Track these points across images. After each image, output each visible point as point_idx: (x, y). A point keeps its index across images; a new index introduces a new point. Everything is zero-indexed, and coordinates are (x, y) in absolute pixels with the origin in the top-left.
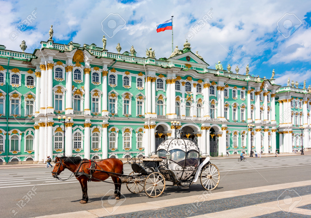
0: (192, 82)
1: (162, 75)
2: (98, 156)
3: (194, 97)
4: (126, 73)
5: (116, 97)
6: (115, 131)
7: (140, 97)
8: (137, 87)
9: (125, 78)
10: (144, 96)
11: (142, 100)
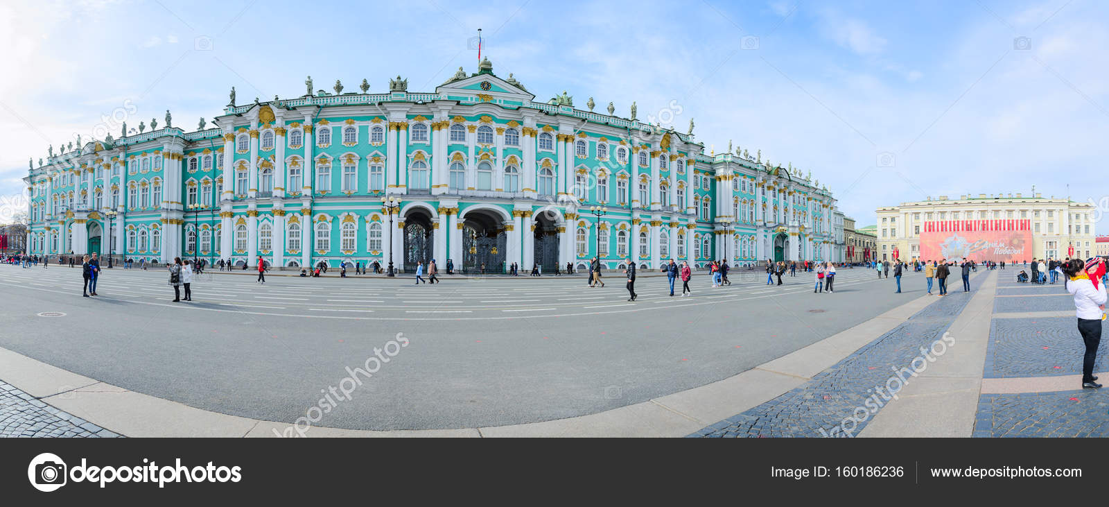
0: (494, 125)
1: (422, 116)
2: (296, 261)
3: (500, 153)
4: (348, 123)
5: (329, 163)
6: (326, 220)
7: (376, 158)
8: (370, 142)
9: (347, 130)
10: (383, 157)
11: (380, 163)
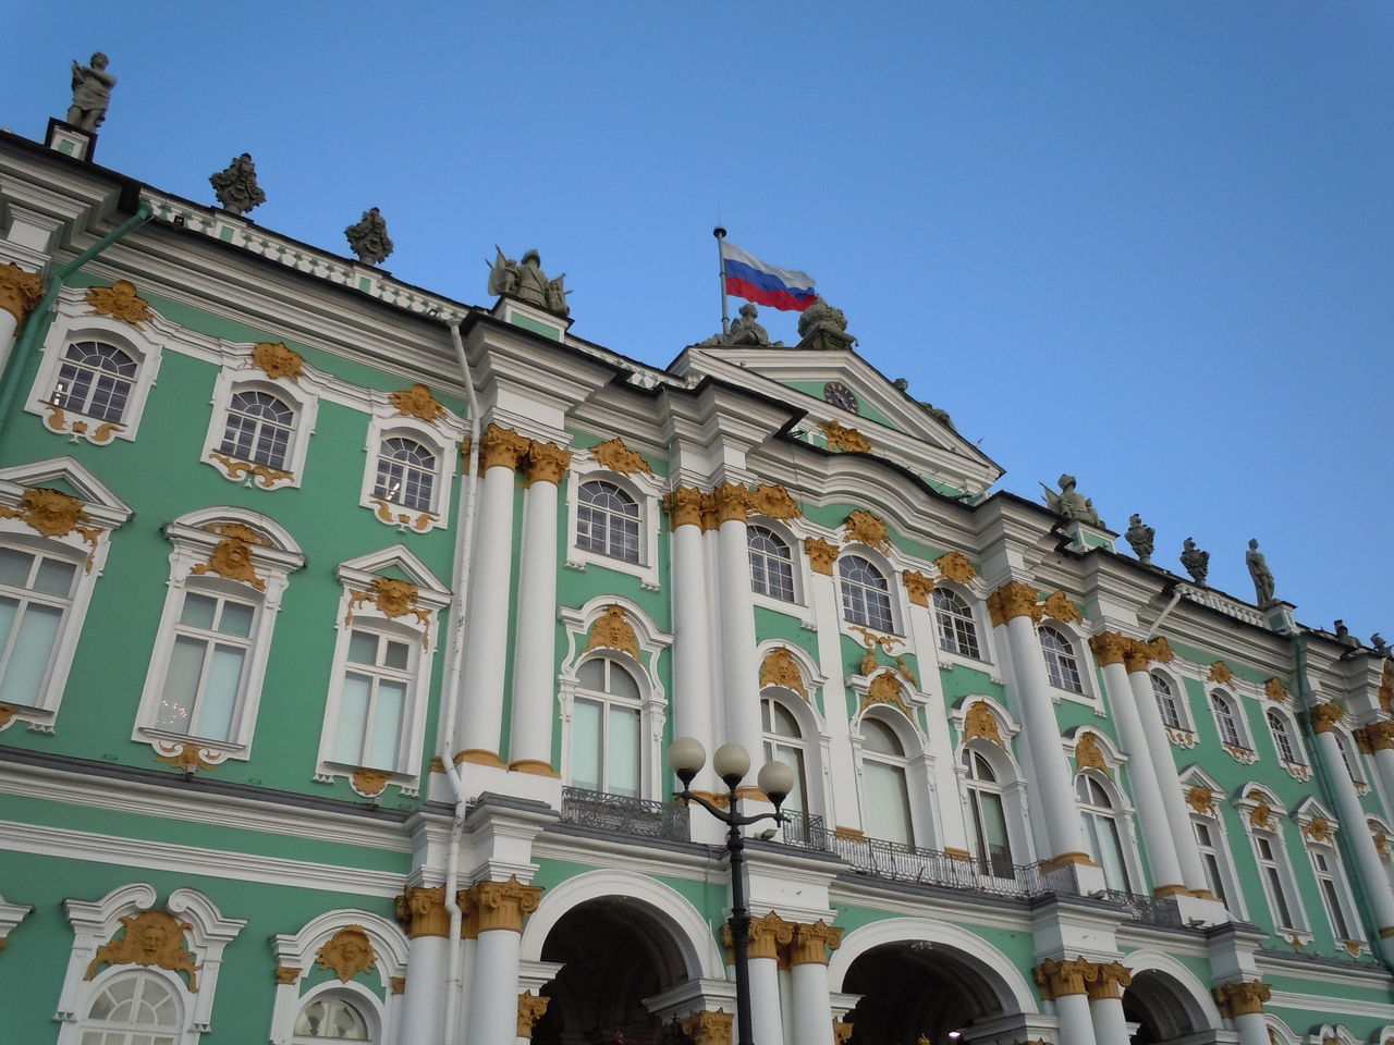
5: (90, 537)
7: (392, 591)
8: (366, 499)
9: (245, 397)
10: (434, 592)
11: (409, 620)
